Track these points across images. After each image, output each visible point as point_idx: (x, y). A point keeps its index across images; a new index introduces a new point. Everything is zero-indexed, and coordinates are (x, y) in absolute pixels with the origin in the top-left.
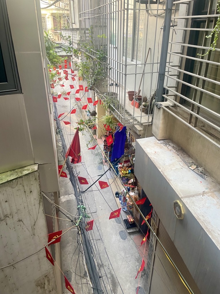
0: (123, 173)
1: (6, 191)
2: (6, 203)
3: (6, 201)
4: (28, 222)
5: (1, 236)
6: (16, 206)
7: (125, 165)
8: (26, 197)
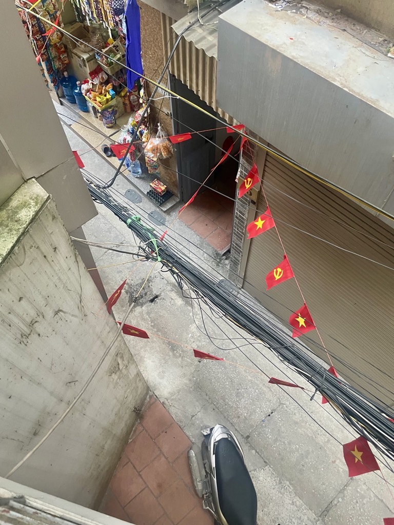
0: (100, 103)
1: (10, 280)
2: (21, 301)
3: (21, 299)
4: (69, 304)
5: (39, 359)
6: (40, 293)
7: (96, 82)
8: (50, 265)
